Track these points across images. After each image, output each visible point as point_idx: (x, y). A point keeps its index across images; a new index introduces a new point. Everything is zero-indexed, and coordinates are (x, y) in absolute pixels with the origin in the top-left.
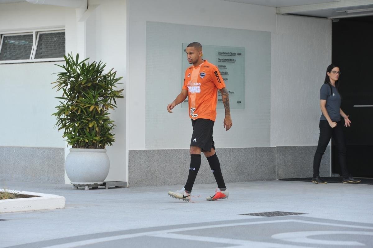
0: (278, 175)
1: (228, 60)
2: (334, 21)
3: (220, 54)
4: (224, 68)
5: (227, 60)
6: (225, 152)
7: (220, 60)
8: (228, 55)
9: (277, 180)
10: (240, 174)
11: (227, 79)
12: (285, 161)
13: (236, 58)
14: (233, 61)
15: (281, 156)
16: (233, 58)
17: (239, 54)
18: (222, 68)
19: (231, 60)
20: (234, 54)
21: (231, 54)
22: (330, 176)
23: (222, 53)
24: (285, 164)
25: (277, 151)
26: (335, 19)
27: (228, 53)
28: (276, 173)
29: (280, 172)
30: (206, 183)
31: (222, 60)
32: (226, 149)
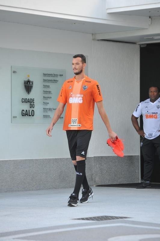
0: (95, 182)
1: (52, 80)
2: (141, 46)
3: (45, 75)
4: (48, 88)
5: (50, 80)
6: (49, 162)
7: (45, 81)
8: (51, 76)
9: (95, 186)
10: (63, 181)
11: (51, 98)
12: (101, 169)
13: (58, 78)
14: (56, 81)
15: (98, 165)
16: (55, 78)
17: (61, 75)
18: (46, 88)
19: (54, 80)
20: (56, 75)
21: (54, 75)
22: (140, 182)
23: (46, 74)
24: (101, 172)
25: (94, 160)
26: (143, 44)
27: (52, 75)
28: (94, 180)
29: (97, 179)
30: (33, 190)
31: (46, 80)
32: (51, 159)
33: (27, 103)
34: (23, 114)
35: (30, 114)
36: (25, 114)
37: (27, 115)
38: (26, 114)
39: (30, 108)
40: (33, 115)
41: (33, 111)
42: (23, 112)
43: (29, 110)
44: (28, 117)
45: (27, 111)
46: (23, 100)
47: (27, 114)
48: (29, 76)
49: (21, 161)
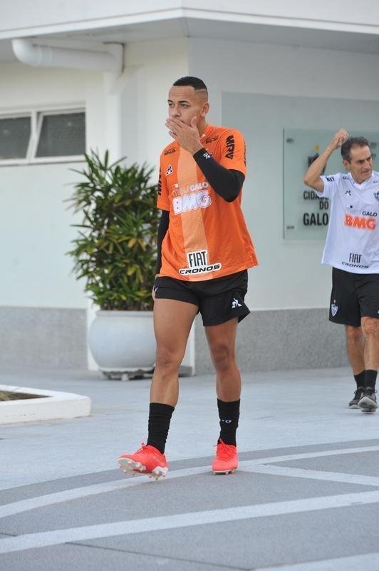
13: (377, 150)
33: (314, 201)
34: (306, 222)
35: (321, 221)
36: (310, 221)
37: (313, 224)
38: (312, 222)
39: (321, 208)
40: (325, 222)
41: (325, 217)
42: (306, 217)
43: (318, 215)
44: (317, 226)
45: (313, 215)
46: (307, 195)
47: (315, 222)
48: (317, 148)
49: (304, 311)
